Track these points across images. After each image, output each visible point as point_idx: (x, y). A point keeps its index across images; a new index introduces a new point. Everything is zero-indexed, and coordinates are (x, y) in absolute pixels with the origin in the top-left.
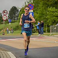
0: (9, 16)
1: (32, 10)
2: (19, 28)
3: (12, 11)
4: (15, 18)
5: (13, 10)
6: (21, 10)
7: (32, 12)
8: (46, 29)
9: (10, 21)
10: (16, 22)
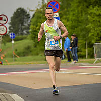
0: (12, 28)
1: (57, 14)
2: (31, 51)
3: (17, 18)
4: (22, 31)
5: (19, 16)
6: (34, 15)
7: (58, 16)
8: (86, 51)
9: (12, 36)
10: (25, 38)
